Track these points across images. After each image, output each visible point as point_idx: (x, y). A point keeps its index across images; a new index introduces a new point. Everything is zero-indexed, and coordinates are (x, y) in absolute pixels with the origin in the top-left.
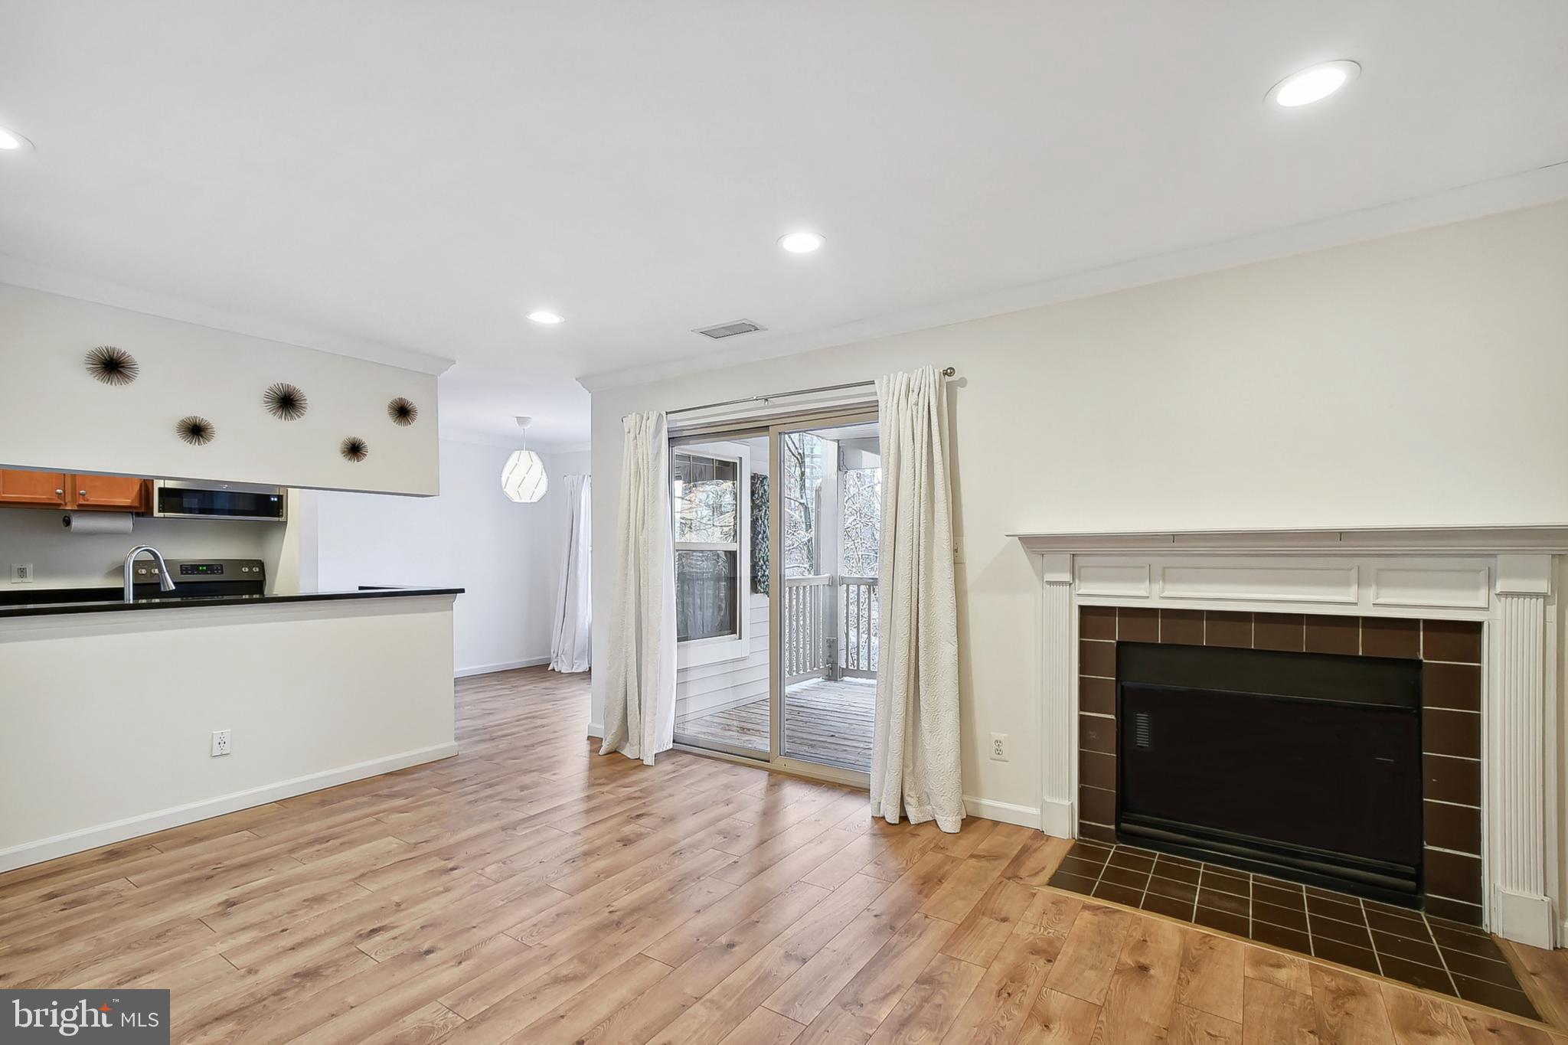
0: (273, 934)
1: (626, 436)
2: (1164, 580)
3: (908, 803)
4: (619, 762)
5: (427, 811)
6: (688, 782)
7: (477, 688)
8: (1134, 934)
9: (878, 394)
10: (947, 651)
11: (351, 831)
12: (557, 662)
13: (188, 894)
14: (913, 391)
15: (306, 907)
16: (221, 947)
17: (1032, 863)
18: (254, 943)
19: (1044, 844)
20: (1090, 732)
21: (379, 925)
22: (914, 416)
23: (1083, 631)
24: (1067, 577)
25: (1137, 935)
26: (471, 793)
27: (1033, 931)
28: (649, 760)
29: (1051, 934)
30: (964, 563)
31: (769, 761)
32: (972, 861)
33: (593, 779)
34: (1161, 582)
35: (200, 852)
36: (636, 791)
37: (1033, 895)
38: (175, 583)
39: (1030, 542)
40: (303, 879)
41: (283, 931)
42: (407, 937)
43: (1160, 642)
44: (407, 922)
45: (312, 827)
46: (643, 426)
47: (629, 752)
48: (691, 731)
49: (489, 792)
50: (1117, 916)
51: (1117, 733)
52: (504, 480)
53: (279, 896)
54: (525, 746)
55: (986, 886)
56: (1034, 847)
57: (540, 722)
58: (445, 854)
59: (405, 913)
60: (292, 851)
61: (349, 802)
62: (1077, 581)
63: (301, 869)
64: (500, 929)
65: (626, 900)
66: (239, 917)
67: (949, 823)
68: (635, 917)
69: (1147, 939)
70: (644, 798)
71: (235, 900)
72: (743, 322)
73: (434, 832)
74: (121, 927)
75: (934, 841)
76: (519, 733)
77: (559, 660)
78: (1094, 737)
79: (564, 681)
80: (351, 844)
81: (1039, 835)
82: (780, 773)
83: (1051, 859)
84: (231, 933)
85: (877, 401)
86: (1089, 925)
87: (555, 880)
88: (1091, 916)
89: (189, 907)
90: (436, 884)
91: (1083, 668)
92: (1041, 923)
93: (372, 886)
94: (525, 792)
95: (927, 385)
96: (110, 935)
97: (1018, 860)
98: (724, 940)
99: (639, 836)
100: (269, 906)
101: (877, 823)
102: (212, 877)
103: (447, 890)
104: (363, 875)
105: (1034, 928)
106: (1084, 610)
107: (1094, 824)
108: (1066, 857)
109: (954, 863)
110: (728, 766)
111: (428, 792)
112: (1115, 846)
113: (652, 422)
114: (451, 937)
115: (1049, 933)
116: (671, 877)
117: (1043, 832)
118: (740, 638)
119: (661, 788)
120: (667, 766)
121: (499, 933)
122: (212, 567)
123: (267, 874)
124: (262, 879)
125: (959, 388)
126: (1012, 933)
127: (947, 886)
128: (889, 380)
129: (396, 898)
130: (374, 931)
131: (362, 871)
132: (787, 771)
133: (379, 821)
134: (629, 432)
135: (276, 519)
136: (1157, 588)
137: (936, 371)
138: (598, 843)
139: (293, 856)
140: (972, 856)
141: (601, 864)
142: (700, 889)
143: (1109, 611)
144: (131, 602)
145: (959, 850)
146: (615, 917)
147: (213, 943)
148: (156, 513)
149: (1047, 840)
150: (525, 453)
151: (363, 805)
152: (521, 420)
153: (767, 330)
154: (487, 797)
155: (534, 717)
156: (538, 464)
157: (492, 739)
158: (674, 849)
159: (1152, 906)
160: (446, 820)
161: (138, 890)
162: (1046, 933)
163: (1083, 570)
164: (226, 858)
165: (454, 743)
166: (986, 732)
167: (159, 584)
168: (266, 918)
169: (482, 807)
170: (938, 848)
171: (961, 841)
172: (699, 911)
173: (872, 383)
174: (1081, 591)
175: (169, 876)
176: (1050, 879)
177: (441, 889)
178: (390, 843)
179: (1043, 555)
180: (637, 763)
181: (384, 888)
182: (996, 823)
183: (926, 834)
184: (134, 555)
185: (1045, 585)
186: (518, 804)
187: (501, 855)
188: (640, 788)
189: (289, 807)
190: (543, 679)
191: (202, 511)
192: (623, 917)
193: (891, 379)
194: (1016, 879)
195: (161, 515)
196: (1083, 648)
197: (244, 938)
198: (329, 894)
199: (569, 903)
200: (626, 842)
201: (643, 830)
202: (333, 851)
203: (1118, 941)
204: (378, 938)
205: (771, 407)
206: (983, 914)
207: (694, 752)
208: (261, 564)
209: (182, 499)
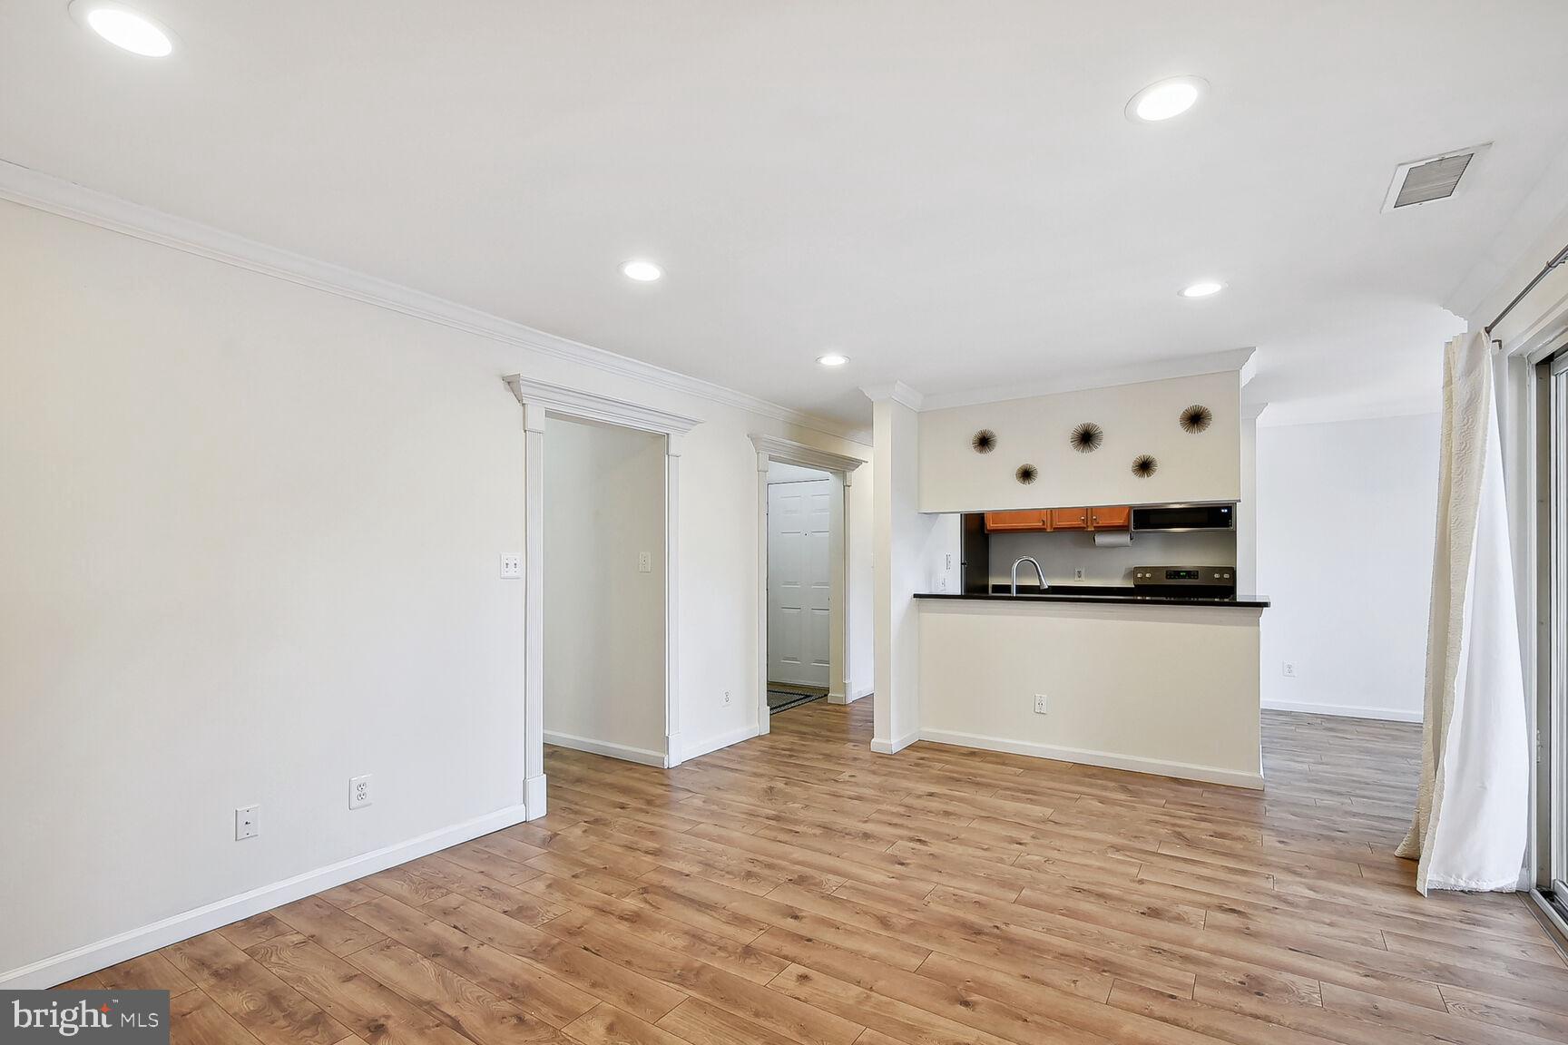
122: (1191, 574)
135: (1226, 528)
139: (999, 792)
148: (1134, 530)
208: (1232, 571)
209: (1148, 519)
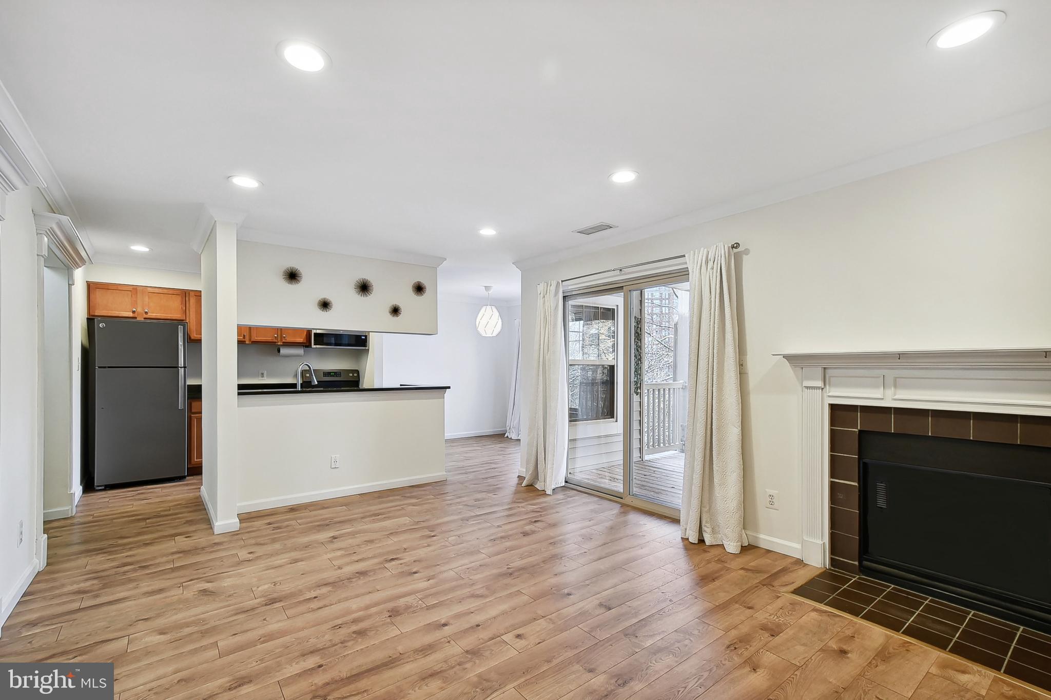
0: (350, 554)
1: (539, 296)
2: (895, 386)
3: (705, 531)
4: (534, 491)
5: (426, 506)
6: (569, 506)
7: (463, 445)
8: (846, 631)
9: (688, 263)
10: (733, 433)
11: (389, 512)
12: (510, 432)
13: (319, 531)
14: (710, 260)
15: (365, 544)
16: (330, 556)
17: (786, 578)
18: (342, 556)
19: (800, 568)
20: (838, 494)
21: (396, 557)
22: (711, 276)
23: (833, 422)
24: (820, 384)
25: (848, 633)
26: (449, 500)
27: (769, 617)
28: (549, 492)
29: (781, 621)
30: (747, 374)
31: (622, 498)
32: (742, 572)
33: (515, 499)
34: (893, 389)
35: (325, 514)
36: (538, 508)
37: (778, 597)
38: (318, 381)
39: (792, 359)
40: (365, 531)
41: (354, 553)
42: (406, 564)
43: (893, 432)
44: (408, 558)
45: (373, 508)
46: (548, 291)
47: (539, 486)
48: (580, 476)
49: (459, 500)
50: (837, 619)
51: (859, 495)
52: (477, 323)
53: (355, 537)
54: (483, 478)
55: (745, 587)
56: (791, 569)
57: (494, 466)
58: (431, 528)
59: (408, 553)
60: (362, 518)
61: (391, 498)
62: (827, 386)
63: (366, 527)
64: (451, 568)
65: (518, 563)
66: (338, 544)
67: (732, 547)
68: (521, 572)
69: (856, 636)
70: (542, 512)
71: (336, 537)
72: (601, 224)
73: (427, 517)
74: (293, 540)
75: (719, 556)
76: (481, 471)
77: (511, 432)
78: (841, 497)
79: (513, 444)
80: (389, 518)
81: (799, 563)
82: (628, 506)
83: (801, 577)
84: (334, 550)
85: (687, 268)
86: (812, 620)
87: (483, 548)
88: (817, 616)
89: (318, 537)
90: (425, 542)
91: (833, 448)
92: (777, 614)
93: (395, 539)
94: (477, 502)
95: (720, 256)
96: (289, 543)
97: (775, 575)
98: (566, 591)
99: (533, 532)
100: (350, 541)
101: (683, 541)
102: (329, 525)
103: (429, 546)
104: (391, 533)
105: (770, 616)
106: (834, 408)
107: (841, 559)
108: (814, 578)
109: (727, 571)
110: (596, 499)
111: (428, 497)
112: (858, 577)
113: (553, 288)
114: (427, 567)
115: (780, 620)
116: (545, 556)
117: (803, 561)
118: (616, 421)
119: (552, 508)
120: (560, 496)
121: (450, 569)
122: (337, 373)
123: (351, 527)
124: (348, 529)
125: (744, 256)
126: (752, 616)
127: (717, 583)
128: (695, 254)
129: (405, 546)
130: (393, 559)
131: (391, 532)
132: (633, 505)
133: (403, 508)
134: (540, 294)
135: (364, 348)
136: (890, 392)
137: (726, 246)
138: (511, 533)
139: (363, 520)
140: (742, 569)
141: (508, 544)
142: (561, 564)
143: (853, 408)
144: (300, 389)
145: (734, 564)
146: (510, 571)
147: (326, 553)
148: (313, 346)
149: (804, 566)
150: (489, 307)
151: (397, 500)
152: (487, 288)
153: (618, 227)
154: (457, 503)
155: (491, 463)
156: (496, 314)
157: (466, 473)
158: (552, 541)
159: (869, 617)
160: (434, 512)
161: (300, 526)
162: (777, 620)
163: (832, 379)
164: (335, 518)
165: (445, 473)
166: (763, 487)
167: (311, 382)
168: (348, 546)
169: (454, 508)
170: (720, 561)
171: (737, 559)
172: (556, 575)
173: (684, 256)
174: (830, 394)
175: (311, 522)
176: (795, 589)
177: (426, 545)
178: (406, 520)
179: (802, 368)
180: (543, 492)
181: (400, 541)
182: (769, 551)
183: (715, 552)
184: (301, 367)
185: (804, 389)
186: (472, 508)
187: (458, 533)
188: (540, 507)
189: (365, 497)
190: (501, 442)
191: (336, 344)
192: (514, 572)
193: (696, 253)
194: (769, 587)
195: (315, 346)
196: (833, 434)
197: (339, 553)
198: (376, 540)
199: (488, 560)
200: (525, 534)
201: (536, 529)
202: (380, 520)
203: (830, 633)
204: (394, 563)
205: (623, 275)
206: (736, 603)
207: (578, 489)
208: (357, 372)
209: (324, 339)
